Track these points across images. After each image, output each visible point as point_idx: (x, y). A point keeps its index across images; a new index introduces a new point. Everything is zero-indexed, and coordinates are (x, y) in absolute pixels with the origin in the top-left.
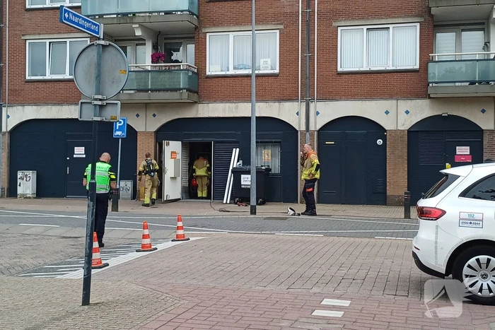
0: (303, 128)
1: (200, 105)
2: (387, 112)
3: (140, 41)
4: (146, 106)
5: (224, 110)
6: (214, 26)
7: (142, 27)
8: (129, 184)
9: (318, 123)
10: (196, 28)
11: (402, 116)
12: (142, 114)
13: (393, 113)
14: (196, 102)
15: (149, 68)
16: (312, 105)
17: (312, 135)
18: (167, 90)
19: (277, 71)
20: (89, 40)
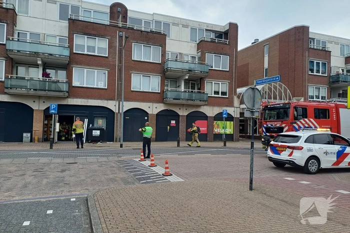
0: (117, 111)
1: (69, 99)
2: (149, 107)
3: (37, 66)
4: (40, 97)
5: (81, 102)
6: (77, 64)
7: (42, 61)
8: (29, 135)
10: (68, 64)
11: (155, 109)
12: (37, 101)
13: (151, 108)
14: (67, 98)
15: (41, 80)
16: (121, 103)
17: (121, 114)
18: (57, 91)
19: (106, 87)
20: (4, 61)
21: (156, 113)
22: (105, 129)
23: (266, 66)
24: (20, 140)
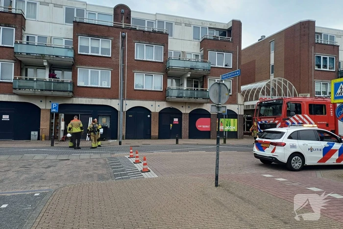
0: (120, 110)
1: (74, 99)
2: (152, 106)
3: (44, 67)
4: (46, 97)
5: (86, 101)
6: (82, 65)
7: (48, 62)
8: (36, 133)
9: (126, 108)
10: (73, 65)
11: (157, 107)
12: (44, 101)
13: (154, 106)
14: (72, 97)
15: (48, 80)
16: (124, 101)
17: (124, 113)
18: (61, 91)
19: (110, 87)
20: (13, 64)
21: (158, 111)
22: (109, 127)
23: (272, 62)
24: (28, 138)
